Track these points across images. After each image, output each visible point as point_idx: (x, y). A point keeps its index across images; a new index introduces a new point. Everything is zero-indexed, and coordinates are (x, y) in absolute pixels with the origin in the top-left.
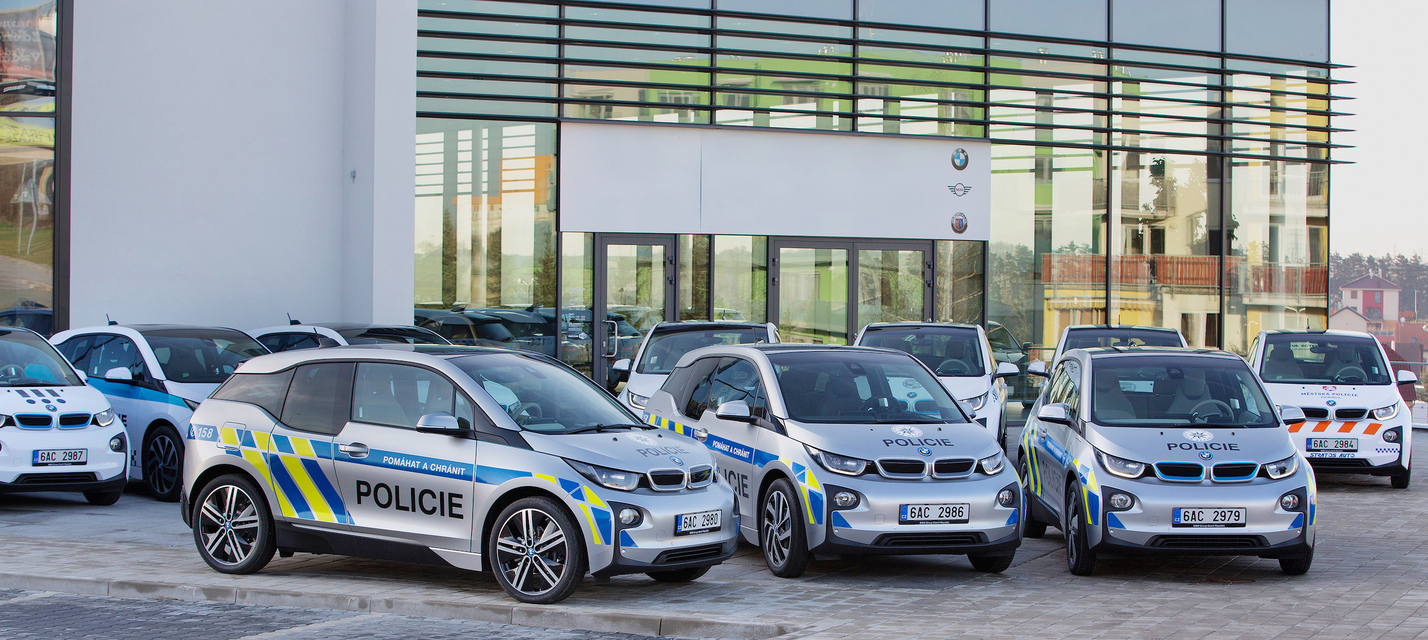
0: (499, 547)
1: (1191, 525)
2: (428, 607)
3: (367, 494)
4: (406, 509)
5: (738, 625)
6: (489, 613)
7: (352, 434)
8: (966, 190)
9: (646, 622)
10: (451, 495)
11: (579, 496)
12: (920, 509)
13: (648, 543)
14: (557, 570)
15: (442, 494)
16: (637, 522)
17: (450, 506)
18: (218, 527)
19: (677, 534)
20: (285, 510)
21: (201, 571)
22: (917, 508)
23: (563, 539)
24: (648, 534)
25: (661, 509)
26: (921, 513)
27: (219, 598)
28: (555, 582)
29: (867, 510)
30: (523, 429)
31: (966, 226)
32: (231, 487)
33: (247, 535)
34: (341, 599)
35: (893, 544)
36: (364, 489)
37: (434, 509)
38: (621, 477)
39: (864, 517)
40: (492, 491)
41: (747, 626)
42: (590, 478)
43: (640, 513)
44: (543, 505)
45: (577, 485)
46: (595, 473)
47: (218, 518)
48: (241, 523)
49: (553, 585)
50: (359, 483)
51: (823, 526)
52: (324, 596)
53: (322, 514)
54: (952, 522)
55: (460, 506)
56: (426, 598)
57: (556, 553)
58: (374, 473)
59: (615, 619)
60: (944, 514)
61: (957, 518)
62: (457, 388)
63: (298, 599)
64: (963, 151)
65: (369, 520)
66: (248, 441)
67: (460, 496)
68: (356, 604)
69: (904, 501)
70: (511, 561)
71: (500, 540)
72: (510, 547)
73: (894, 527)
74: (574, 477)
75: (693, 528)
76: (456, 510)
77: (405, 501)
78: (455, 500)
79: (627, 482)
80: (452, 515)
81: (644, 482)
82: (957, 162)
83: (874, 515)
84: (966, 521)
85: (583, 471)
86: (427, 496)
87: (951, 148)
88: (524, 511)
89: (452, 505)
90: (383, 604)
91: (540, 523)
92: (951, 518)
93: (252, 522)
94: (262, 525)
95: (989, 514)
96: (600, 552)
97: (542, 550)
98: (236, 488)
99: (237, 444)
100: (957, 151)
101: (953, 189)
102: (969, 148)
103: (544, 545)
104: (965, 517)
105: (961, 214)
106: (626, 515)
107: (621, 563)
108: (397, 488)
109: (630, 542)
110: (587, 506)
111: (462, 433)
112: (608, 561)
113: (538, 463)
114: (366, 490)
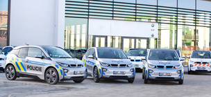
0: (47, 76)
1: (162, 76)
4: (34, 70)
7: (27, 58)
9: (66, 87)
11: (58, 68)
14: (55, 79)
15: (39, 67)
18: (9, 73)
19: (74, 74)
20: (18, 70)
23: (56, 74)
24: (69, 74)
25: (72, 70)
29: (108, 72)
30: (51, 57)
33: (13, 74)
37: (38, 70)
40: (46, 67)
42: (60, 65)
43: (68, 71)
44: (53, 69)
49: (54, 82)
50: (28, 66)
51: (101, 74)
53: (23, 71)
58: (30, 64)
59: (62, 87)
61: (123, 73)
65: (29, 72)
68: (25, 84)
69: (114, 71)
73: (112, 75)
74: (57, 65)
75: (78, 73)
76: (41, 70)
79: (66, 66)
81: (69, 66)
88: (50, 70)
90: (29, 84)
91: (53, 72)
94: (15, 73)
95: (129, 73)
97: (53, 76)
98: (11, 67)
99: (12, 60)
106: (66, 71)
108: (33, 67)
109: (66, 75)
111: (42, 58)
112: (62, 78)
113: (52, 63)
114: (28, 67)
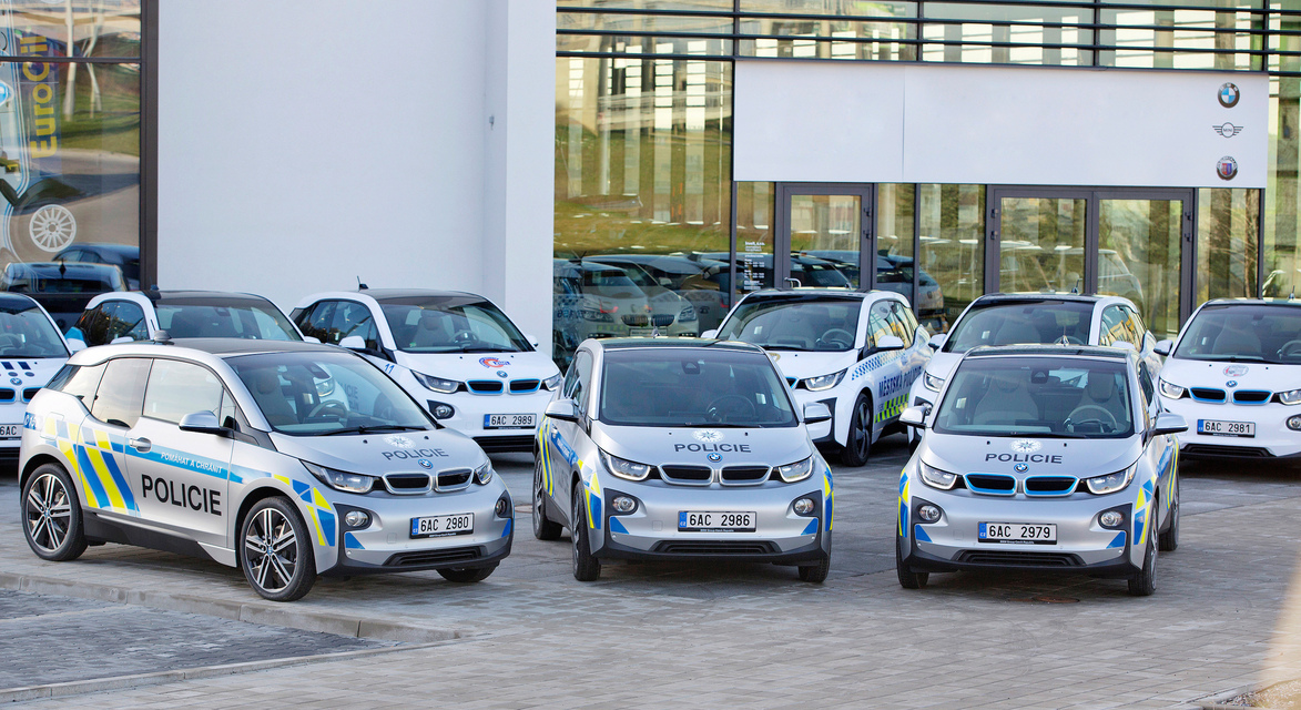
0: (248, 545)
1: (998, 541)
2: (174, 601)
3: (150, 488)
4: (179, 504)
5: (422, 630)
6: (222, 609)
7: (141, 428)
8: (1236, 130)
9: (347, 624)
10: (212, 492)
11: (307, 497)
12: (701, 517)
13: (375, 546)
14: (290, 569)
15: (205, 490)
16: (366, 524)
17: (209, 502)
18: (40, 514)
19: (413, 537)
20: (90, 501)
21: (25, 558)
22: (697, 515)
23: (294, 539)
24: (377, 537)
25: (394, 513)
26: (701, 521)
27: (7, 585)
28: (289, 581)
29: (644, 516)
30: (274, 430)
31: (1235, 172)
32: (50, 476)
33: (61, 522)
34: (104, 590)
35: (674, 551)
36: (147, 483)
37: (200, 504)
38: (356, 480)
39: (640, 523)
40: (240, 492)
41: (429, 631)
42: (321, 479)
43: (370, 517)
44: (279, 505)
45: (308, 486)
46: (330, 476)
47: (40, 506)
48: (58, 511)
49: (287, 584)
50: (144, 477)
51: (602, 531)
52: (91, 586)
53: (117, 508)
54: (736, 530)
55: (218, 503)
56: (175, 592)
57: (289, 553)
58: (155, 469)
59: (322, 619)
60: (728, 522)
61: (743, 526)
62: (225, 387)
63: (70, 588)
64: (1233, 86)
65: (152, 513)
66: (63, 432)
67: (218, 494)
68: (116, 596)
69: (684, 508)
70: (256, 559)
71: (249, 538)
72: (256, 545)
73: (672, 534)
74: (306, 479)
75: (433, 531)
76: (216, 507)
77: (178, 497)
78: (215, 497)
79: (363, 484)
80: (213, 512)
81: (378, 485)
82: (1225, 99)
83: (652, 521)
84: (753, 530)
85: (317, 473)
86: (194, 492)
87: (1219, 82)
88: (265, 510)
89: (213, 502)
90: (138, 596)
91: (277, 522)
92: (735, 526)
93: (63, 511)
94: (74, 514)
95: (780, 522)
96: (325, 557)
97: (279, 548)
98: (55, 477)
99: (54, 435)
100: (1225, 86)
101: (1220, 130)
102: (1239, 82)
103: (281, 543)
104: (751, 526)
105: (1229, 158)
106: (353, 517)
107: (346, 564)
108: (172, 483)
109: (355, 544)
110: (316, 506)
111: (228, 430)
112: (333, 562)
113: (278, 464)
114: (150, 484)
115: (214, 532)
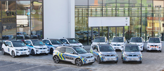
7: (65, 53)
13: (87, 62)
19: (90, 61)
21: (54, 63)
23: (81, 62)
25: (88, 59)
30: (78, 53)
38: (85, 57)
39: (105, 59)
40: (75, 58)
44: (79, 59)
46: (83, 57)
47: (55, 59)
48: (57, 59)
49: (80, 65)
51: (102, 60)
53: (63, 59)
58: (67, 56)
60: (111, 59)
62: (73, 50)
63: (61, 66)
65: (67, 60)
68: (65, 66)
69: (108, 58)
71: (76, 62)
73: (107, 60)
81: (87, 57)
94: (59, 60)
95: (115, 59)
96: (83, 63)
98: (57, 57)
99: (57, 53)
106: (86, 60)
107: (85, 63)
108: (69, 57)
110: (83, 59)
111: (74, 53)
113: (79, 56)
114: (66, 58)
115: (73, 61)
